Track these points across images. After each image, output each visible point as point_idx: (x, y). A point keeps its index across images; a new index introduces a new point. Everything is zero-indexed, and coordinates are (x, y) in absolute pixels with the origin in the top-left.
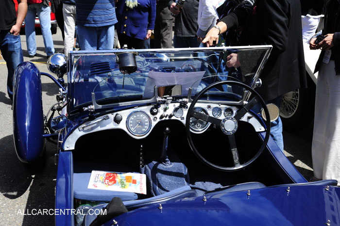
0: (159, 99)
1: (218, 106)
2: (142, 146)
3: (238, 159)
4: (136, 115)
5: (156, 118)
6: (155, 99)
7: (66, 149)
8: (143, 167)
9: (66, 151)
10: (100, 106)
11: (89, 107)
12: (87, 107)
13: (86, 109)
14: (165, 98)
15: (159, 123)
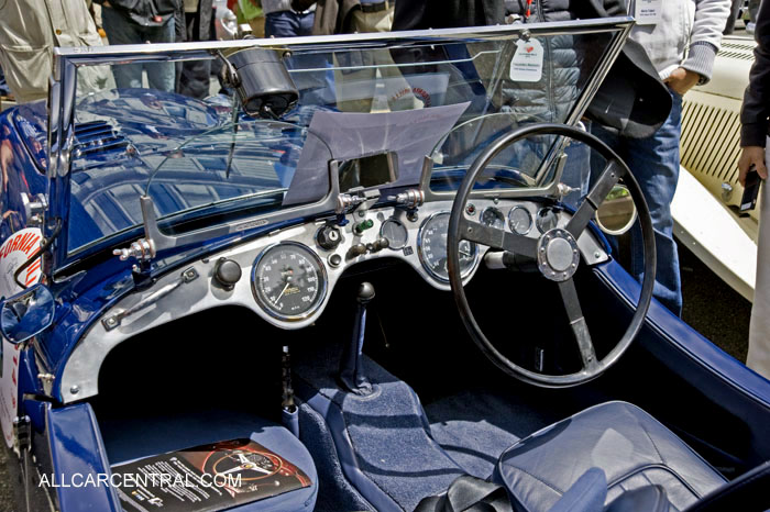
0: (344, 199)
1: (491, 204)
2: (285, 349)
3: (590, 345)
4: (278, 257)
5: (338, 257)
6: (334, 198)
7: (68, 398)
8: (292, 409)
9: (68, 404)
10: (172, 240)
11: (137, 246)
12: (128, 246)
13: (126, 253)
14: (361, 194)
15: (347, 271)
